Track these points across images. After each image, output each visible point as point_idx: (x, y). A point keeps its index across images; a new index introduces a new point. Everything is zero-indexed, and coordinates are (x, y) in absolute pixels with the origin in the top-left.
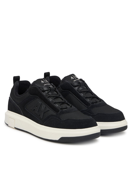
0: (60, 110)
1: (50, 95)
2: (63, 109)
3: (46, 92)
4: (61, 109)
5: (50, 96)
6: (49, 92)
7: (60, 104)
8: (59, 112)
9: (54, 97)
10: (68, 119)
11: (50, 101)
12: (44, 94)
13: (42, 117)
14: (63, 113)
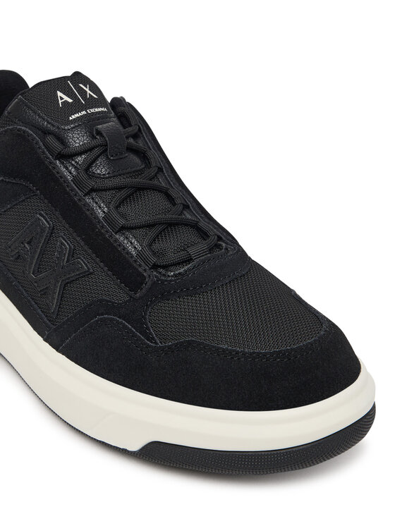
0: (151, 276)
1: (99, 177)
2: (165, 267)
3: (80, 159)
4: (155, 267)
5: (99, 184)
6: (94, 161)
7: (152, 233)
8: (145, 287)
9: (119, 188)
10: (189, 343)
11: (96, 217)
12: (68, 172)
13: (54, 307)
14: (163, 292)
